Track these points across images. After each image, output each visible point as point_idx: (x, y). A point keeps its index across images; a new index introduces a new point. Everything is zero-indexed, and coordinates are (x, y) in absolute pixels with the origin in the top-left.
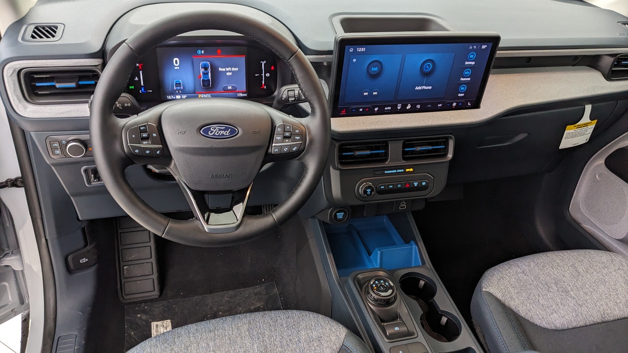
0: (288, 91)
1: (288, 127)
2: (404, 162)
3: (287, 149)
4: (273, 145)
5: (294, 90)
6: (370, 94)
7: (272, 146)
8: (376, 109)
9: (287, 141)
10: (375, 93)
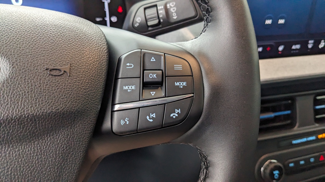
0: (145, 9)
1: (153, 60)
2: (317, 125)
3: (154, 115)
4: (117, 107)
5: (156, 6)
6: (275, 22)
7: (113, 111)
8: (281, 48)
9: (153, 93)
10: (281, 21)
